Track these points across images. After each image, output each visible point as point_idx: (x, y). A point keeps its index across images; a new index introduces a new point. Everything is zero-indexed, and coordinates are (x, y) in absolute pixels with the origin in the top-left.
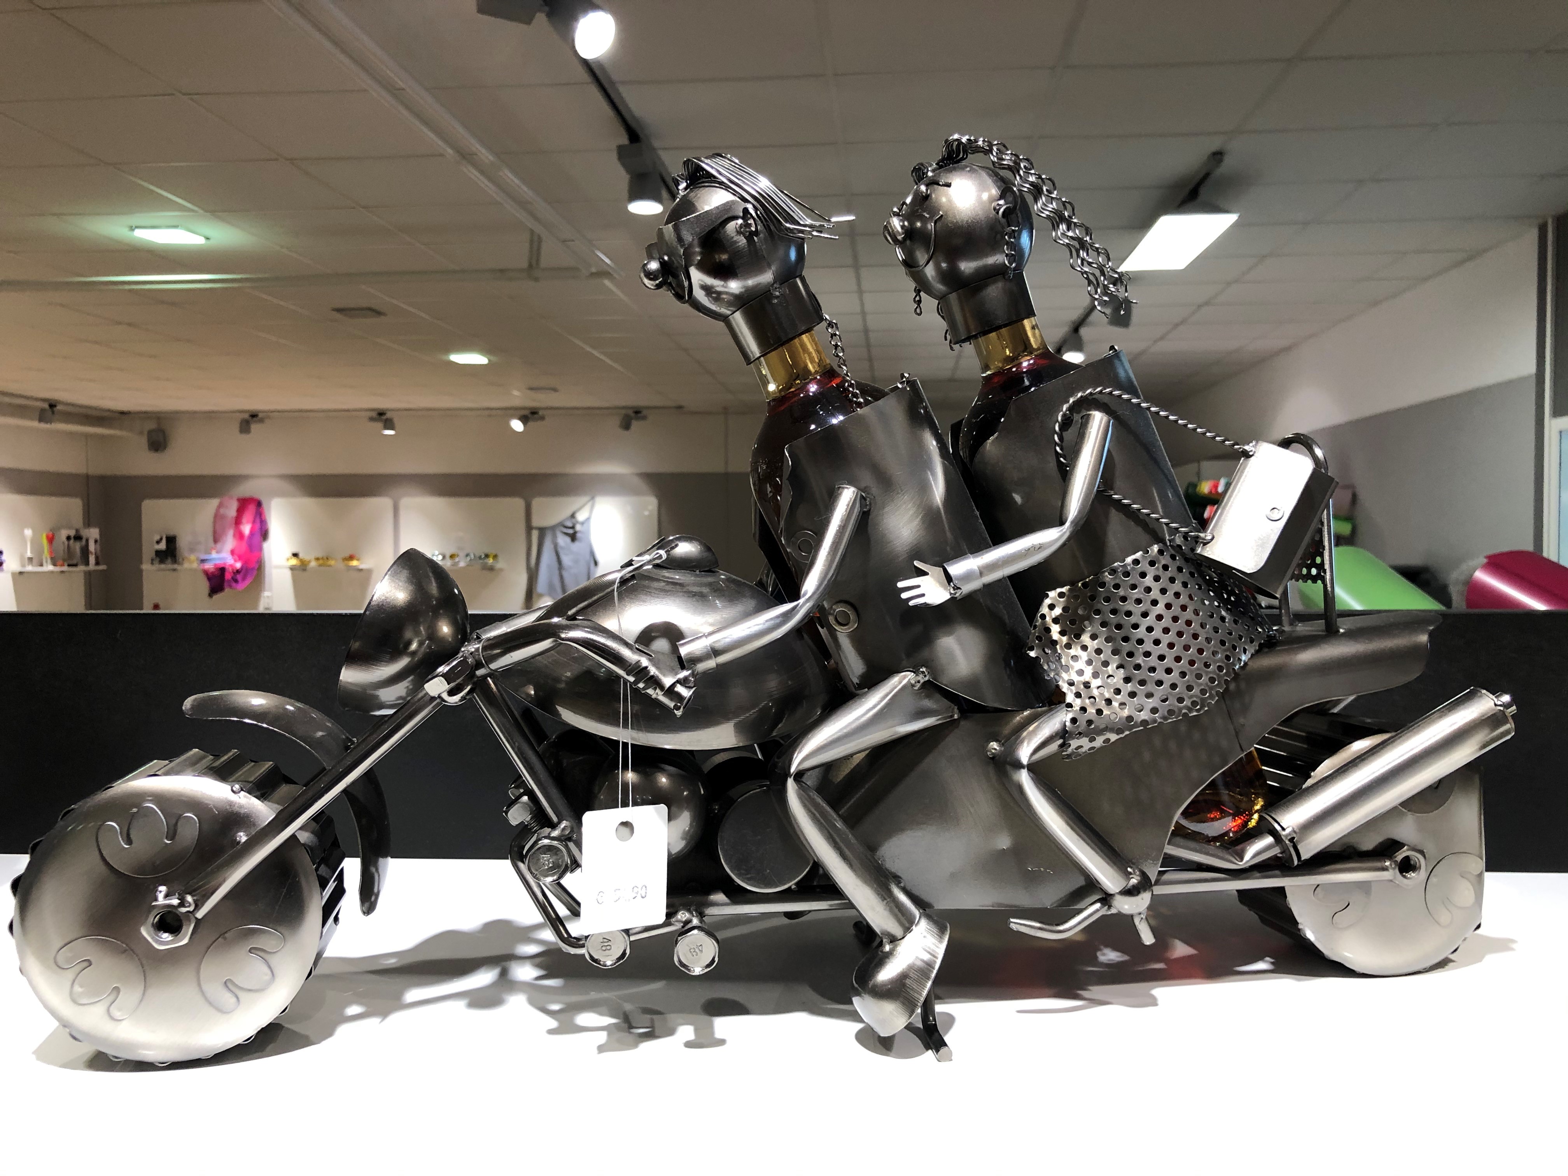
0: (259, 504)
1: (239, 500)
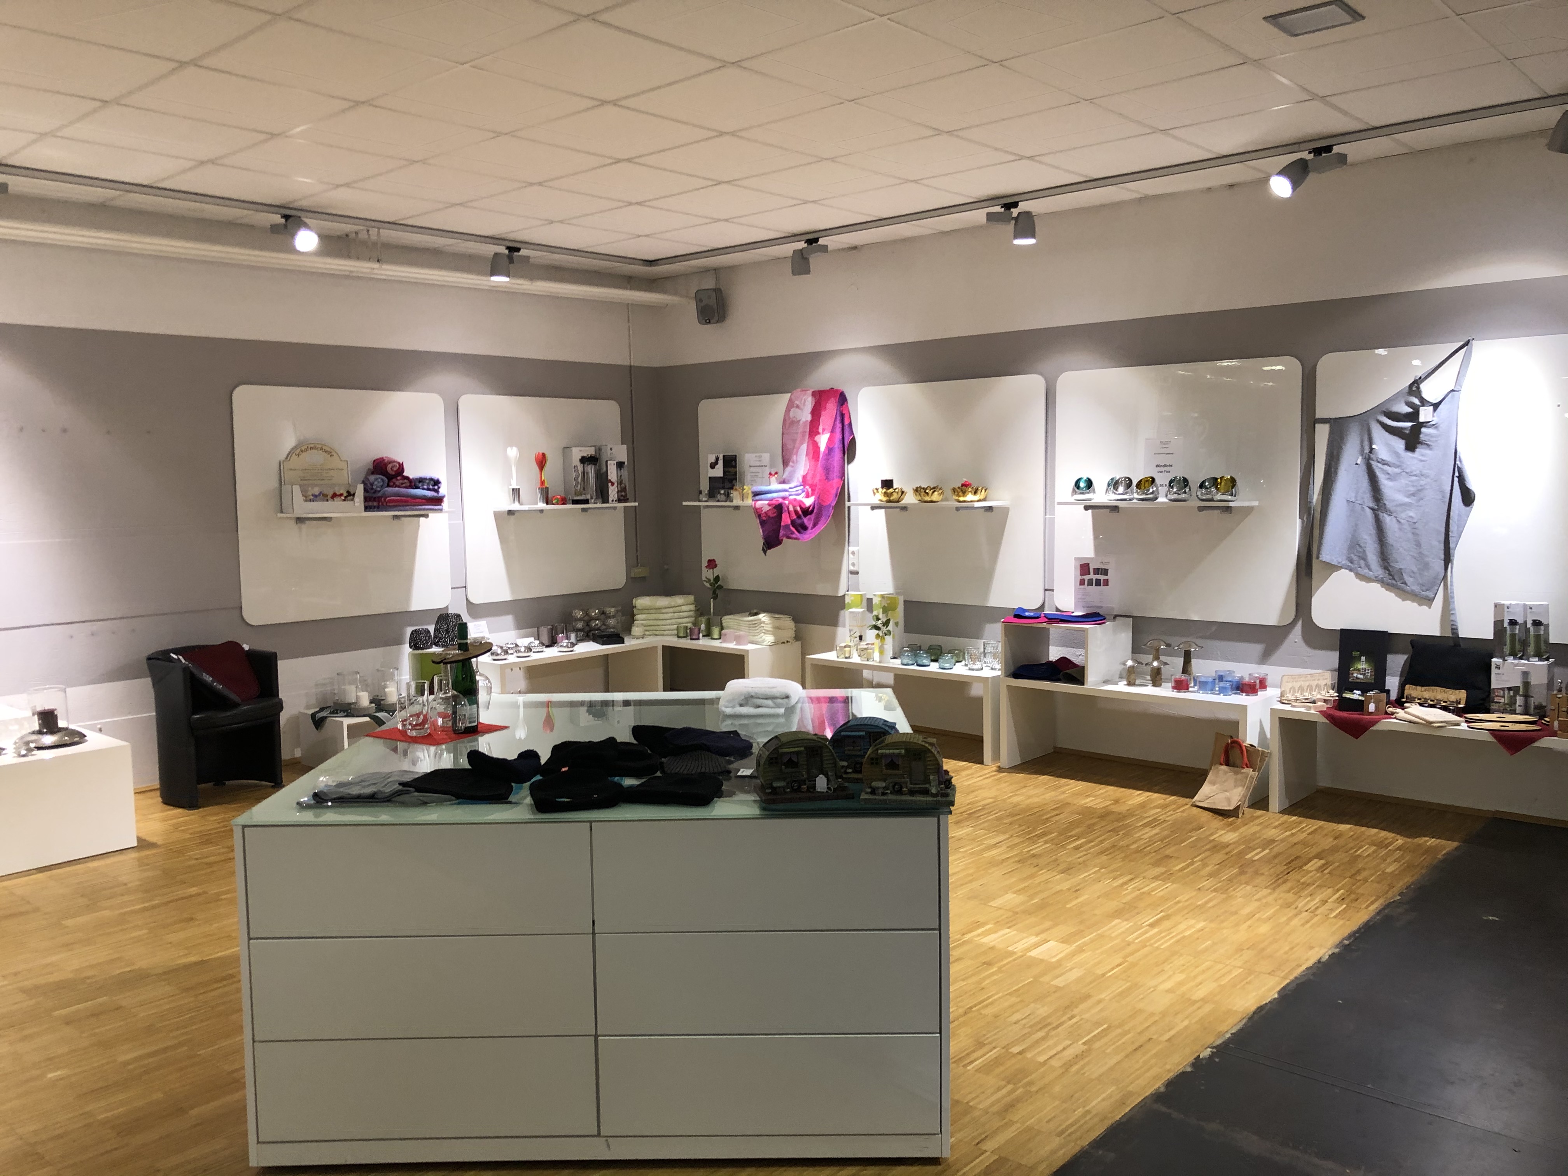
0: (842, 399)
1: (814, 394)
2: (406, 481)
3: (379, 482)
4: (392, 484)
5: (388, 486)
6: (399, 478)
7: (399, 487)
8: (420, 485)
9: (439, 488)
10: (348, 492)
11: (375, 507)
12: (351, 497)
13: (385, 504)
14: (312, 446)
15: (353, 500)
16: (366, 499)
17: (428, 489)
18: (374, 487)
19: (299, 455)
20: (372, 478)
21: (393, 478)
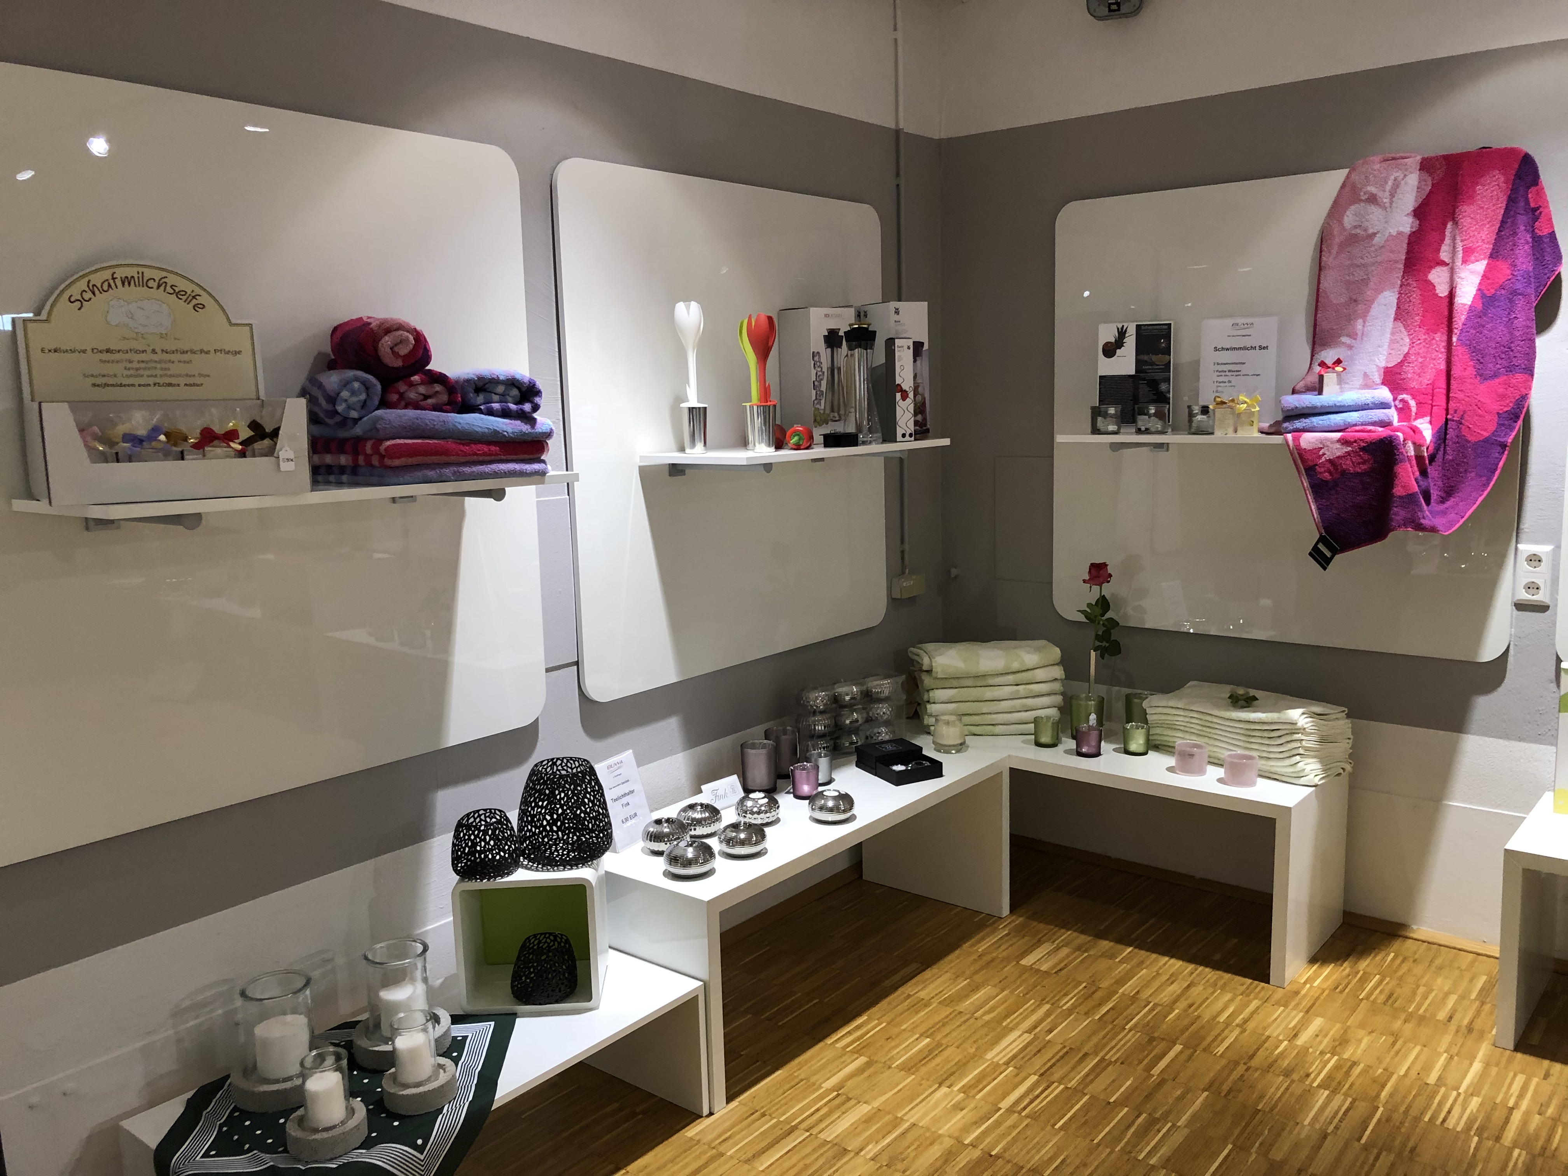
0: (1529, 171)
2: (438, 388)
3: (353, 393)
4: (394, 397)
5: (384, 404)
6: (416, 378)
7: (417, 407)
8: (480, 399)
9: (536, 408)
10: (254, 425)
11: (342, 470)
12: (267, 442)
13: (375, 461)
14: (132, 272)
15: (271, 452)
16: (316, 445)
17: (505, 414)
18: (340, 408)
19: (82, 301)
20: (332, 380)
21: (397, 380)
